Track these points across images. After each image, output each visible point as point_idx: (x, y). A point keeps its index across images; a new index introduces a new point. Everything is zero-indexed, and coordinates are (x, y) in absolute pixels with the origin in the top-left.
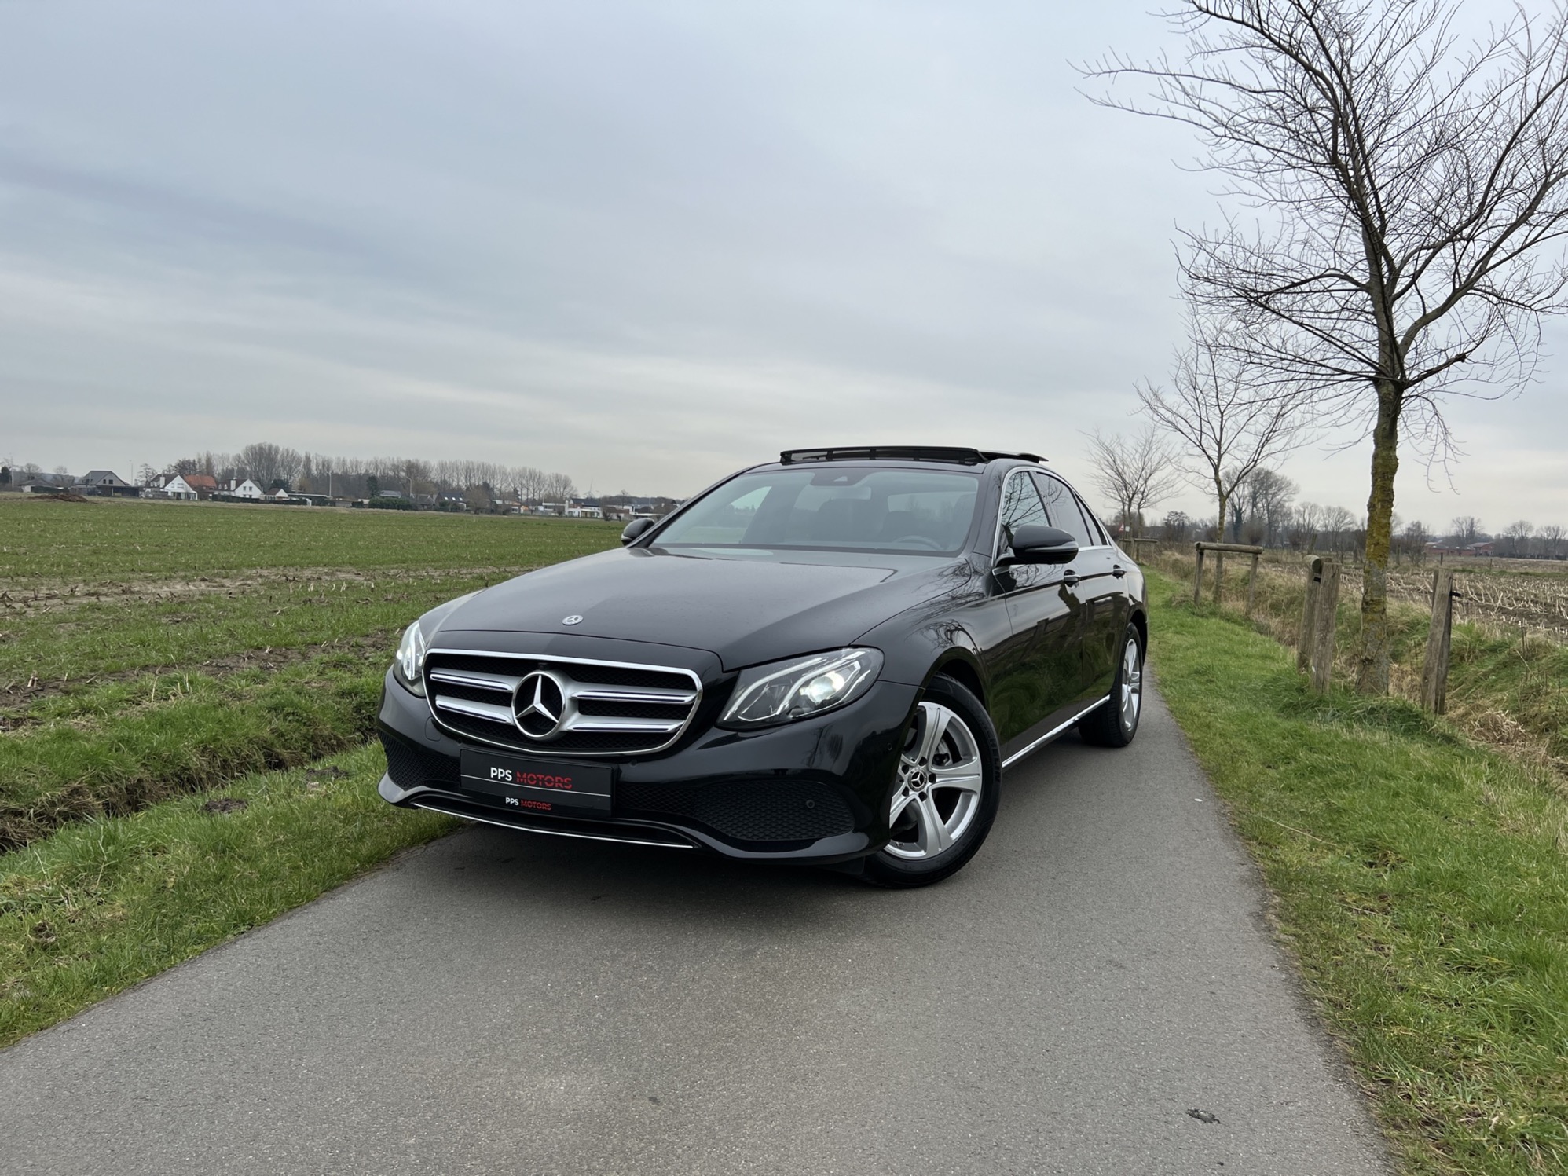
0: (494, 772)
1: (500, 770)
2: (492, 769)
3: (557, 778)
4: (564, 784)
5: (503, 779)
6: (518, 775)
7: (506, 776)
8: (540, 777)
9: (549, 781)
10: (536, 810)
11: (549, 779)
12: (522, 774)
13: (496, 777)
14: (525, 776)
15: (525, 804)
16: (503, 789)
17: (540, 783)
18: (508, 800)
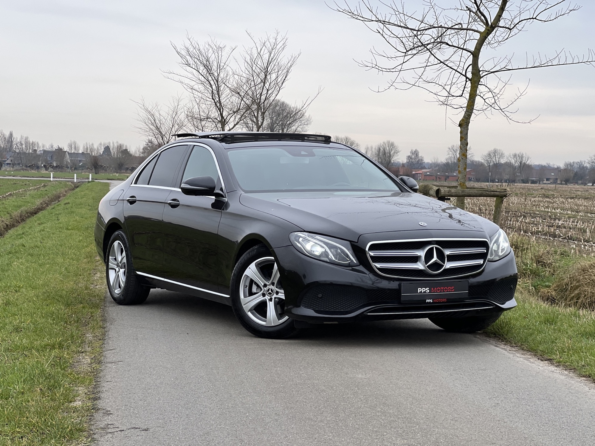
0: (419, 290)
1: (423, 289)
2: (419, 289)
3: (449, 288)
4: (451, 289)
5: (425, 292)
6: (432, 289)
7: (426, 291)
8: (442, 288)
9: (446, 289)
10: (440, 303)
11: (446, 288)
12: (434, 289)
13: (421, 292)
14: (435, 289)
15: (436, 301)
16: (425, 296)
17: (442, 291)
18: (427, 301)
